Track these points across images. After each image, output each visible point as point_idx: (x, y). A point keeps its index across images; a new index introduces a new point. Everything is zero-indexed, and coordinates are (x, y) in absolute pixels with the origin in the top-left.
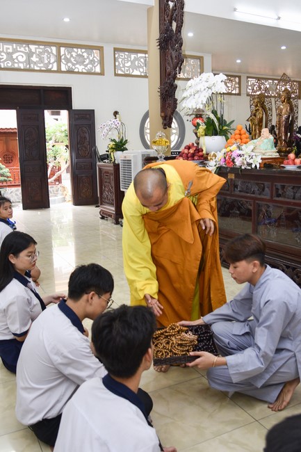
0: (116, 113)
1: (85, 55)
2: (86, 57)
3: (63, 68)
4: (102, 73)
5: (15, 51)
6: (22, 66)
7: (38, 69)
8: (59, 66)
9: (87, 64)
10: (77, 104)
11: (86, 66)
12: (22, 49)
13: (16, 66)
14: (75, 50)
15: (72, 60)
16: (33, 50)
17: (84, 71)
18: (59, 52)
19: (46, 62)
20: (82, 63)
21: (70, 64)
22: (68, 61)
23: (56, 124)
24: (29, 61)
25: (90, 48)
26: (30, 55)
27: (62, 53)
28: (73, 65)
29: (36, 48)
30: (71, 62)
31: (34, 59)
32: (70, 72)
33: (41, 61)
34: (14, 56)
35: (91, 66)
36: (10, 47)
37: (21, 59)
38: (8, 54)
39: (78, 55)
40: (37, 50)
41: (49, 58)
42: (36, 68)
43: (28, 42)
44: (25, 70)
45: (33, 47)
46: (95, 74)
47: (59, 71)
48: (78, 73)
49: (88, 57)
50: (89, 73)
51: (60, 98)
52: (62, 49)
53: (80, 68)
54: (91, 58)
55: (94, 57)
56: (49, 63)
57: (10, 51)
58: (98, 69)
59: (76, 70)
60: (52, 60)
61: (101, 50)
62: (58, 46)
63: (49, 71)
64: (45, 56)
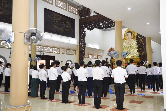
4: (60, 53)
5: (46, 48)
6: (47, 51)
7: (49, 52)
10: (56, 59)
18: (53, 49)
21: (54, 51)
25: (58, 48)
26: (48, 49)
31: (49, 50)
32: (54, 53)
33: (50, 50)
43: (48, 47)
45: (49, 48)
46: (58, 53)
47: (53, 53)
48: (56, 53)
49: (57, 50)
50: (57, 53)
51: (53, 58)
53: (56, 52)
58: (59, 52)
60: (52, 50)
61: (60, 48)
62: (53, 48)
63: (51, 53)
64: (50, 49)
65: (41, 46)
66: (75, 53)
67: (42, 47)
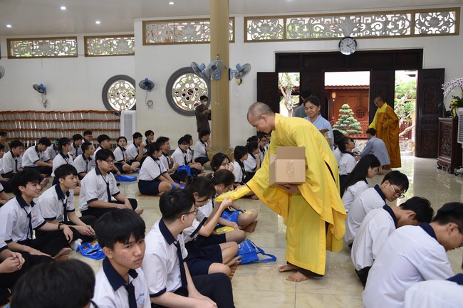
1: (440, 17)
2: (440, 19)
3: (417, 32)
4: (457, 33)
5: (373, 21)
6: (378, 34)
7: (393, 34)
8: (413, 31)
9: (442, 26)
10: (428, 63)
11: (440, 27)
12: (380, 19)
13: (373, 33)
14: (430, 14)
15: (426, 23)
16: (390, 19)
17: (438, 32)
18: (413, 17)
19: (400, 28)
21: (424, 28)
22: (422, 24)
23: (405, 81)
24: (385, 29)
25: (445, 11)
26: (386, 23)
27: (417, 18)
28: (427, 28)
29: (392, 17)
30: (425, 25)
31: (390, 26)
32: (424, 34)
33: (396, 27)
34: (372, 26)
35: (445, 27)
36: (370, 18)
37: (378, 28)
38: (367, 24)
39: (433, 19)
40: (394, 18)
41: (403, 24)
42: (391, 34)
43: (385, 13)
44: (381, 37)
45: (389, 17)
47: (412, 35)
48: (431, 35)
49: (443, 19)
50: (444, 34)
51: (411, 59)
52: (417, 15)
53: (434, 30)
54: (446, 20)
55: (450, 18)
56: (403, 29)
57: (369, 21)
58: (452, 30)
59: (430, 33)
60: (407, 23)
61: (457, 10)
62: (413, 13)
63: (403, 36)
64: (400, 23)
65: (347, 15)
67: (352, 18)
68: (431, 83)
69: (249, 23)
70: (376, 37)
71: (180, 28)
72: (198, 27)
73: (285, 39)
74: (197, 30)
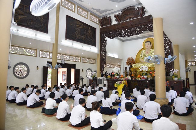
0: (82, 70)
4: (80, 62)
5: (67, 57)
10: (77, 68)
20: (77, 60)
22: (75, 59)
23: (73, 71)
25: (78, 57)
31: (70, 58)
32: (75, 61)
42: (70, 60)
43: (69, 55)
47: (74, 61)
50: (78, 62)
51: (74, 66)
53: (77, 61)
58: (79, 61)
61: (80, 57)
62: (74, 56)
63: (72, 61)
64: (72, 58)
65: (63, 54)
66: (95, 62)
68: (77, 72)
69: (40, 52)
70: (67, 60)
71: (19, 49)
72: (25, 50)
73: (49, 58)
74: (24, 51)
